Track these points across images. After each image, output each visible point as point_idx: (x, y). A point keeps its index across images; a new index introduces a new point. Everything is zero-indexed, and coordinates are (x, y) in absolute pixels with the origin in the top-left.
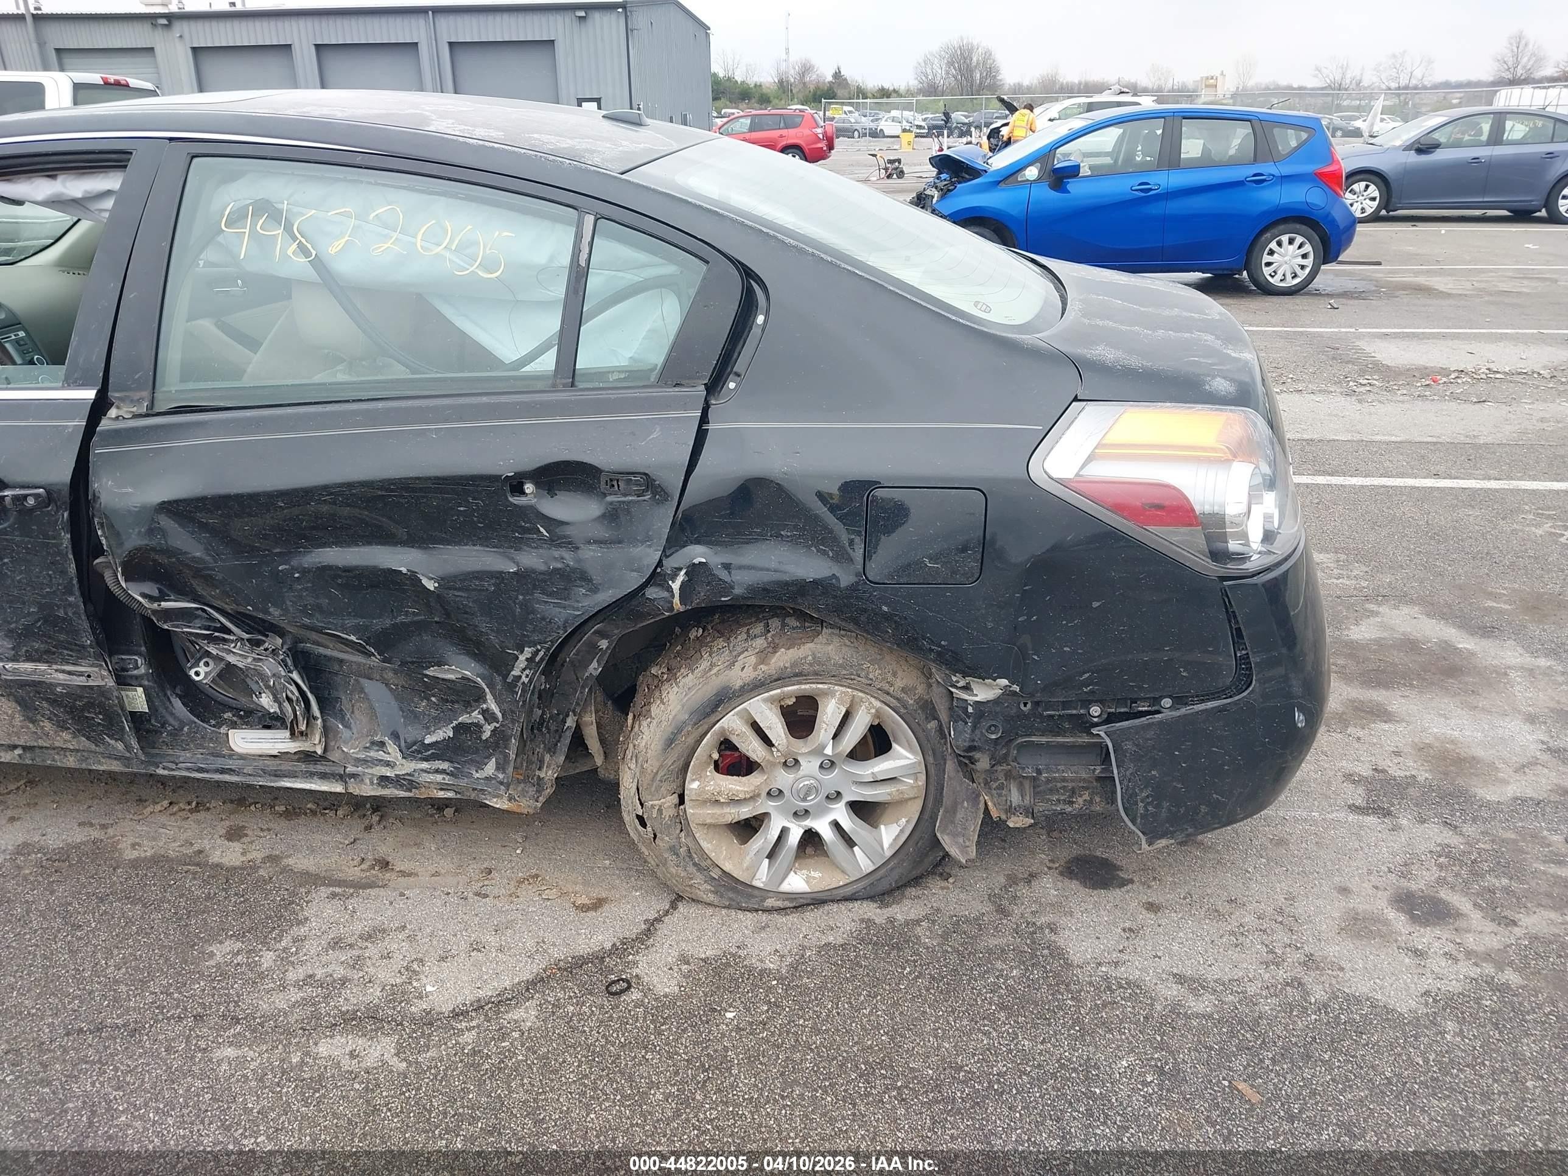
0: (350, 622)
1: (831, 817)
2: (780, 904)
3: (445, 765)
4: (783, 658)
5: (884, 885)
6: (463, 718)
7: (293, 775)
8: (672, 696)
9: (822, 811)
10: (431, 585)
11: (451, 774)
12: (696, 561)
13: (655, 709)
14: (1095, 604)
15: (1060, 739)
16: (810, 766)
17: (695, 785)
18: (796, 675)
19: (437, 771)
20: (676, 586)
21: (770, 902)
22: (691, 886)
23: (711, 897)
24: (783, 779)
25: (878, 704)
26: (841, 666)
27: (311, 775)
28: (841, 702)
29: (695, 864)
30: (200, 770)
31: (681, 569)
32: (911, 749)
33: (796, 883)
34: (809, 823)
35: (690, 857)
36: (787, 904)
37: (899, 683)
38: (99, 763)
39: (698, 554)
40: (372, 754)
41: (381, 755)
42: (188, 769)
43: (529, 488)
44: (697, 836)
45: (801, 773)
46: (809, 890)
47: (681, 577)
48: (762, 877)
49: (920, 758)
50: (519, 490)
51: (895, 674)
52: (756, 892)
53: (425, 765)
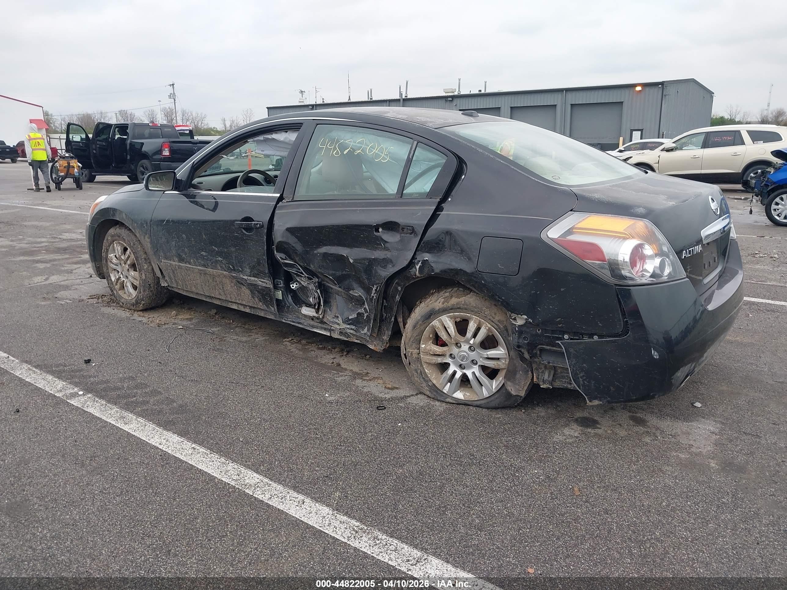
0: (331, 272)
1: (472, 370)
2: (452, 401)
3: (353, 327)
4: (454, 301)
5: (493, 404)
6: (359, 311)
7: (317, 328)
8: (418, 310)
9: (469, 368)
10: (351, 261)
11: (355, 331)
12: (425, 259)
14: (562, 290)
15: (554, 348)
16: (465, 347)
17: (423, 346)
18: (459, 308)
19: (351, 329)
20: (418, 267)
21: (448, 400)
22: (422, 387)
23: (428, 393)
24: (455, 351)
25: (489, 326)
26: (474, 307)
27: (322, 328)
28: (475, 322)
29: (423, 378)
30: (293, 322)
31: (420, 261)
32: (504, 349)
33: (459, 395)
34: (464, 371)
35: (421, 374)
36: (454, 402)
37: (497, 318)
38: (269, 315)
39: (427, 257)
40: (335, 320)
41: (337, 321)
42: (290, 321)
43: (380, 230)
44: (424, 366)
45: (461, 349)
46: (463, 398)
47: (420, 264)
48: (446, 390)
49: (507, 352)
50: (377, 231)
51: (495, 314)
52: (444, 395)
53: (348, 326)
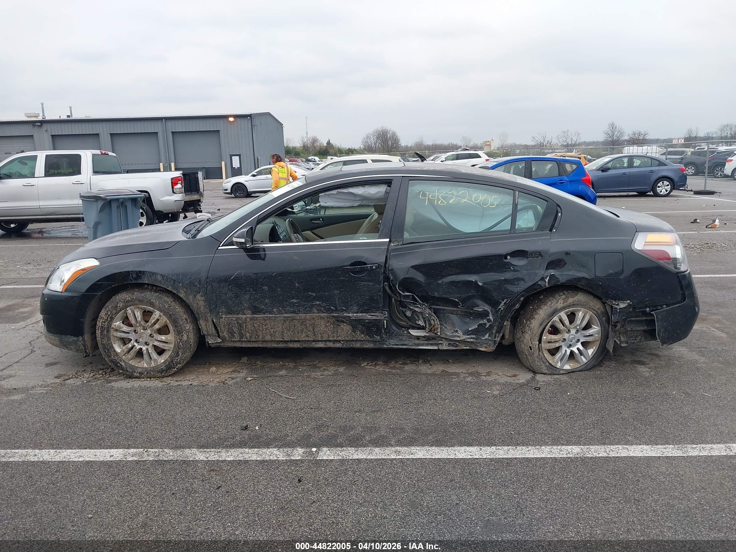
0: (456, 296)
1: (577, 347)
2: (564, 372)
3: (474, 336)
4: (571, 300)
5: (589, 367)
6: (481, 322)
7: (423, 345)
8: (541, 312)
9: (575, 345)
10: (480, 284)
11: (475, 339)
12: (552, 274)
13: (536, 316)
14: (649, 280)
15: (638, 319)
16: (573, 332)
17: (545, 337)
18: (573, 305)
19: (471, 338)
20: (547, 280)
21: (561, 372)
22: (541, 368)
23: (546, 371)
24: (566, 336)
25: (591, 313)
26: (584, 302)
27: (428, 345)
28: (583, 313)
29: (543, 361)
30: (396, 345)
31: (548, 276)
32: (598, 326)
33: (567, 367)
34: (571, 349)
35: (542, 360)
36: (566, 372)
37: (597, 307)
38: (367, 345)
39: (552, 272)
40: (454, 334)
41: (457, 334)
42: (393, 345)
43: (509, 257)
44: (544, 353)
45: (571, 334)
46: (570, 368)
47: (548, 278)
48: (559, 365)
49: (600, 328)
50: (506, 258)
51: (596, 304)
52: (557, 369)
53: (468, 337)
